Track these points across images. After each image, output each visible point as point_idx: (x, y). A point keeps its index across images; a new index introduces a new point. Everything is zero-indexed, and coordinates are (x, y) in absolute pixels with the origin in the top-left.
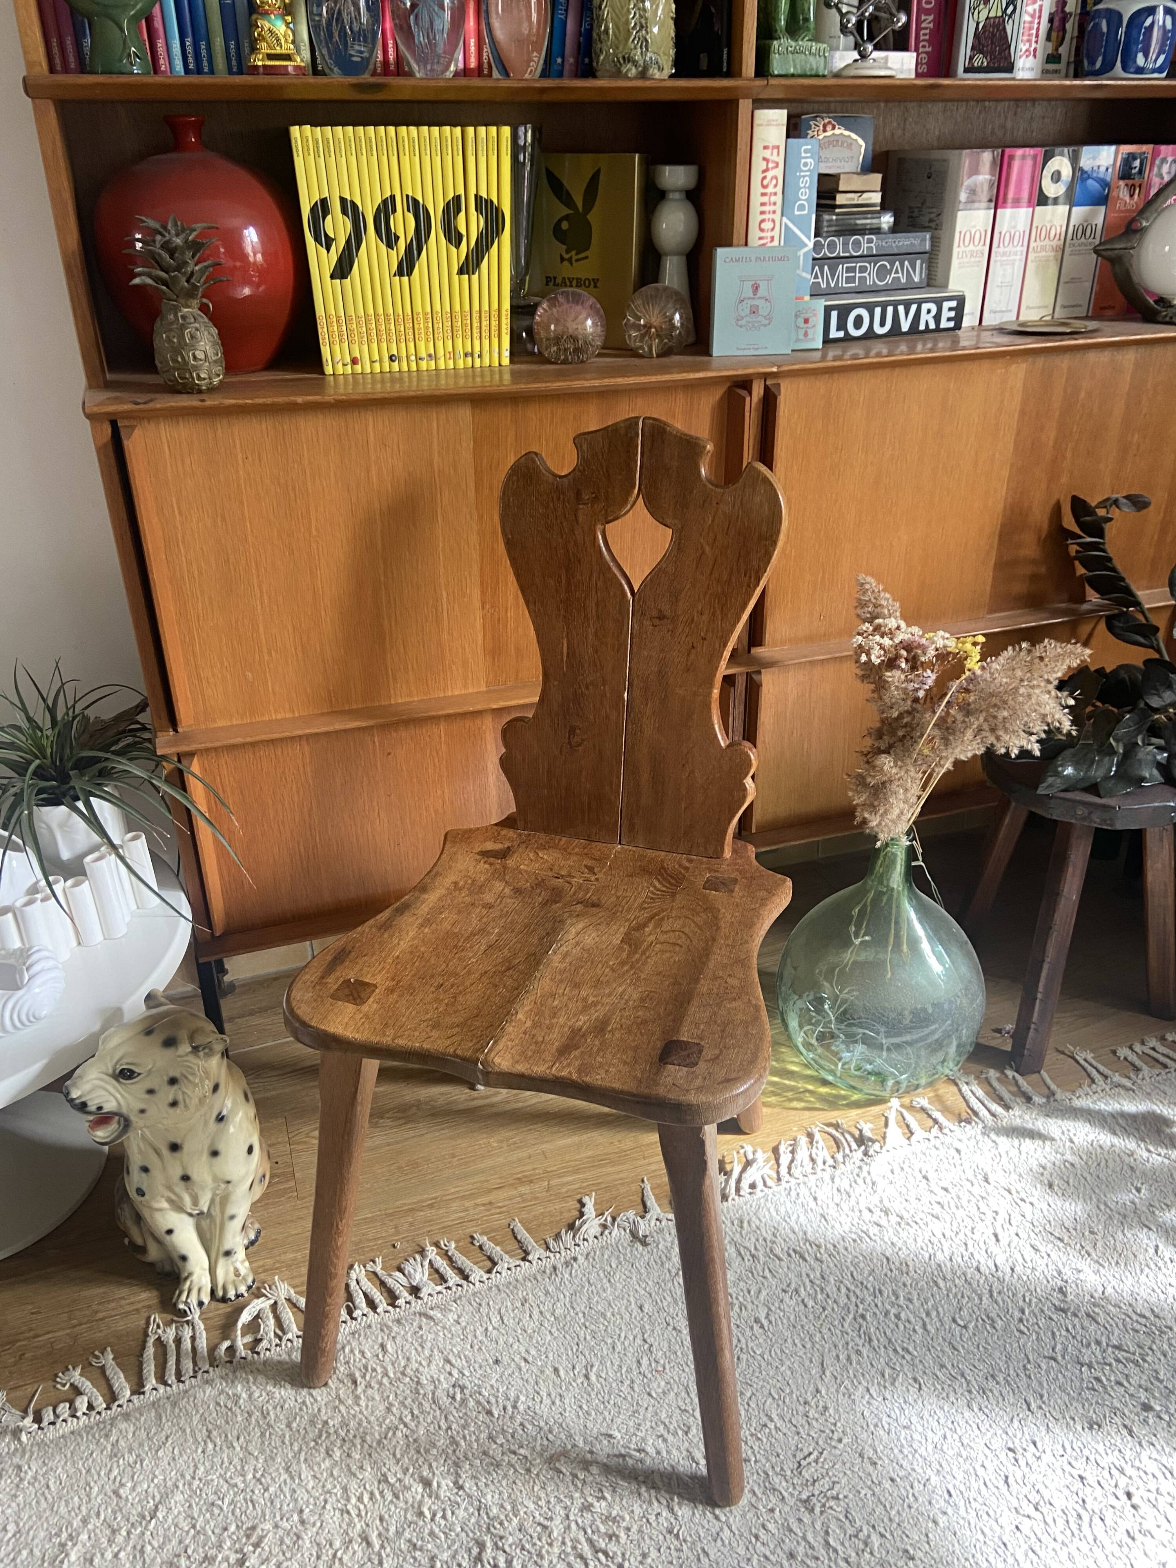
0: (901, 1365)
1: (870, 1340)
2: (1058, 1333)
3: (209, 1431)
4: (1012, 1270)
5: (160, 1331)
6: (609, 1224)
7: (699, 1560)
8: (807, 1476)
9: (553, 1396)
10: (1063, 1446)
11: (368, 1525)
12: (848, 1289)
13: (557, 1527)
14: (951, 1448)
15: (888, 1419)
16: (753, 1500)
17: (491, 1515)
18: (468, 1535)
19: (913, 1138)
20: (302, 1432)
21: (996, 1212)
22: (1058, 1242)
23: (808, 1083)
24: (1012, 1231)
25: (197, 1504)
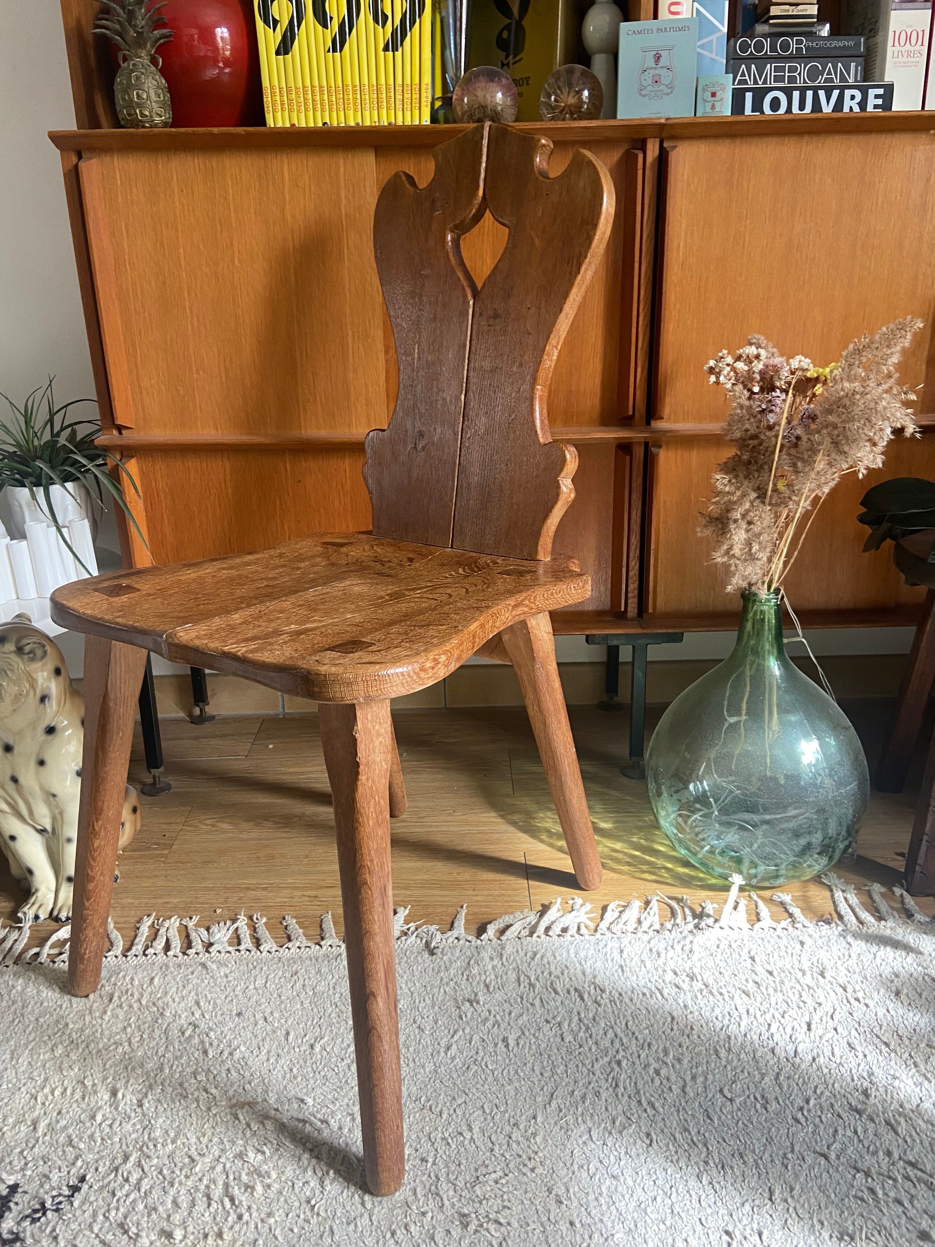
0: (639, 1117)
1: (617, 1085)
2: (841, 1132)
6: (410, 933)
7: (321, 1237)
8: (479, 1192)
9: (271, 1054)
11: (45, 1114)
12: (616, 1036)
13: (203, 1163)
14: (657, 1212)
15: (598, 1164)
16: (410, 1198)
17: (153, 1135)
18: (121, 1147)
19: (758, 925)
21: (820, 1004)
22: (883, 1047)
23: (668, 862)
24: (831, 1024)
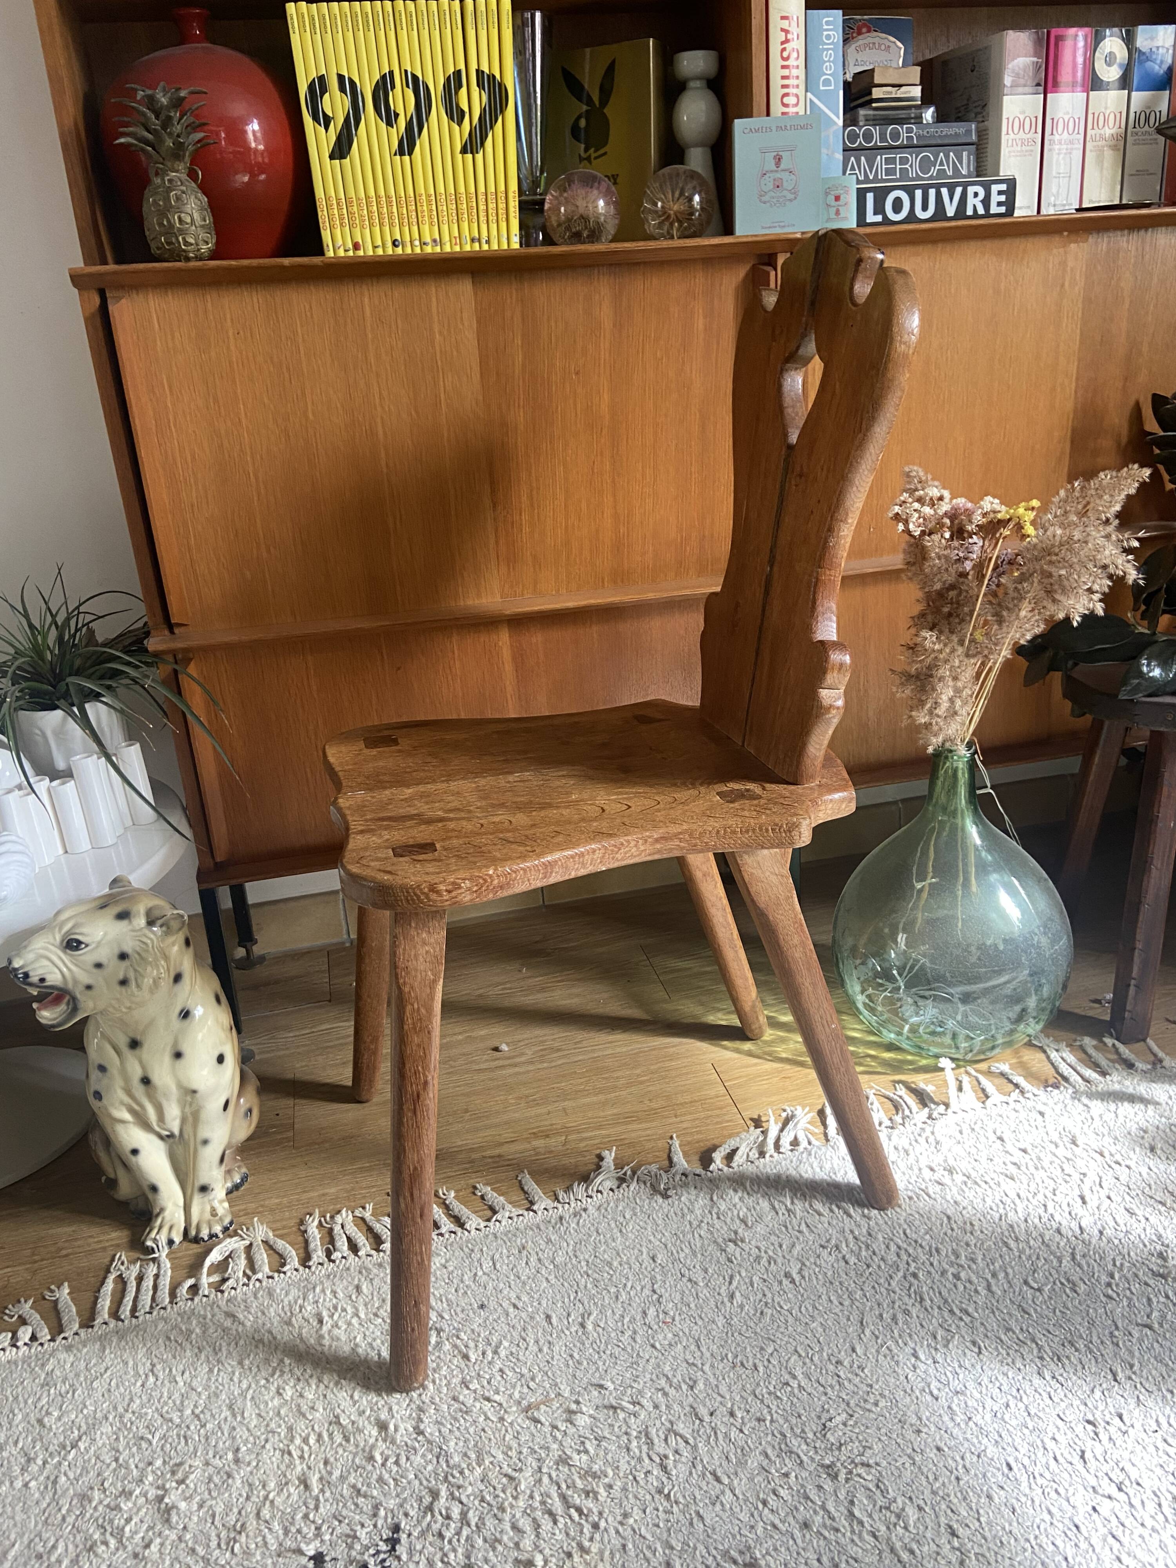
0: (958, 1327)
1: (922, 1299)
2: (1154, 1300)
3: (153, 1365)
4: (1101, 1233)
5: (122, 1268)
6: (628, 1177)
7: (691, 1524)
8: (832, 1440)
9: (541, 1343)
10: (1157, 1421)
11: (309, 1468)
12: (899, 1247)
13: (526, 1479)
14: (1015, 1416)
15: (937, 1383)
16: (765, 1463)
17: (452, 1462)
18: (421, 1484)
19: (989, 1102)
21: (1084, 1175)
22: (1160, 1206)
23: (870, 1048)
24: (1103, 1193)
25: (125, 1437)
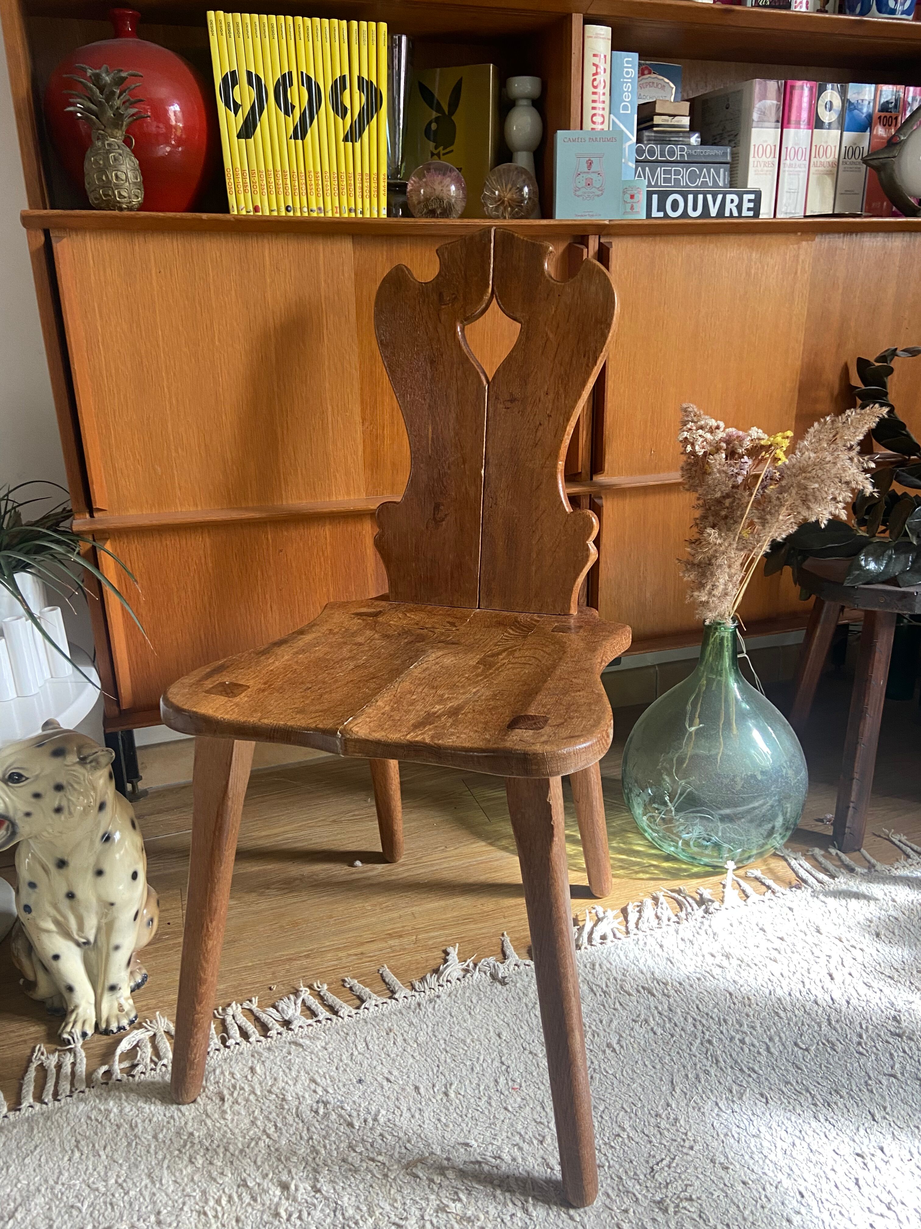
0: (748, 1082)
1: (717, 1061)
2: (896, 1054)
3: (78, 1142)
4: (848, 1003)
5: (43, 1058)
6: (471, 968)
8: (660, 1180)
9: (412, 1111)
10: (910, 1152)
12: (695, 1019)
13: (411, 1226)
14: (801, 1153)
15: (737, 1129)
16: (607, 1202)
17: (347, 1215)
19: (749, 900)
20: (168, 1142)
21: (830, 957)
22: (889, 980)
23: (652, 859)
24: (846, 971)
25: (57, 1207)
